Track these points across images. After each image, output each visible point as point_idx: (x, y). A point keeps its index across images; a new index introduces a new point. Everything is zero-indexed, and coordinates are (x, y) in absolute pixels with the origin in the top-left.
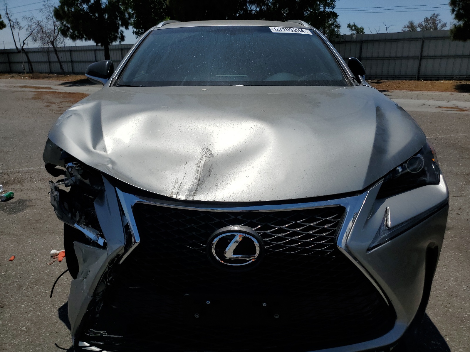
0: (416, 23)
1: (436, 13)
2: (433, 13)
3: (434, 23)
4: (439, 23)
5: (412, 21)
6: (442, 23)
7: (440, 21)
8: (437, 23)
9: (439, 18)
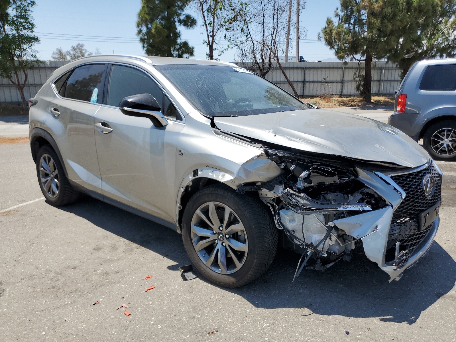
0: (64, 51)
1: (81, 43)
2: (78, 43)
3: (81, 52)
4: (86, 52)
5: (60, 48)
6: (88, 53)
7: (86, 51)
8: (84, 52)
9: (85, 48)
